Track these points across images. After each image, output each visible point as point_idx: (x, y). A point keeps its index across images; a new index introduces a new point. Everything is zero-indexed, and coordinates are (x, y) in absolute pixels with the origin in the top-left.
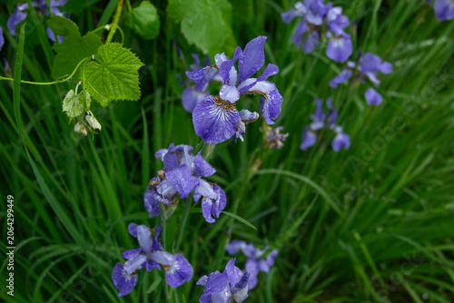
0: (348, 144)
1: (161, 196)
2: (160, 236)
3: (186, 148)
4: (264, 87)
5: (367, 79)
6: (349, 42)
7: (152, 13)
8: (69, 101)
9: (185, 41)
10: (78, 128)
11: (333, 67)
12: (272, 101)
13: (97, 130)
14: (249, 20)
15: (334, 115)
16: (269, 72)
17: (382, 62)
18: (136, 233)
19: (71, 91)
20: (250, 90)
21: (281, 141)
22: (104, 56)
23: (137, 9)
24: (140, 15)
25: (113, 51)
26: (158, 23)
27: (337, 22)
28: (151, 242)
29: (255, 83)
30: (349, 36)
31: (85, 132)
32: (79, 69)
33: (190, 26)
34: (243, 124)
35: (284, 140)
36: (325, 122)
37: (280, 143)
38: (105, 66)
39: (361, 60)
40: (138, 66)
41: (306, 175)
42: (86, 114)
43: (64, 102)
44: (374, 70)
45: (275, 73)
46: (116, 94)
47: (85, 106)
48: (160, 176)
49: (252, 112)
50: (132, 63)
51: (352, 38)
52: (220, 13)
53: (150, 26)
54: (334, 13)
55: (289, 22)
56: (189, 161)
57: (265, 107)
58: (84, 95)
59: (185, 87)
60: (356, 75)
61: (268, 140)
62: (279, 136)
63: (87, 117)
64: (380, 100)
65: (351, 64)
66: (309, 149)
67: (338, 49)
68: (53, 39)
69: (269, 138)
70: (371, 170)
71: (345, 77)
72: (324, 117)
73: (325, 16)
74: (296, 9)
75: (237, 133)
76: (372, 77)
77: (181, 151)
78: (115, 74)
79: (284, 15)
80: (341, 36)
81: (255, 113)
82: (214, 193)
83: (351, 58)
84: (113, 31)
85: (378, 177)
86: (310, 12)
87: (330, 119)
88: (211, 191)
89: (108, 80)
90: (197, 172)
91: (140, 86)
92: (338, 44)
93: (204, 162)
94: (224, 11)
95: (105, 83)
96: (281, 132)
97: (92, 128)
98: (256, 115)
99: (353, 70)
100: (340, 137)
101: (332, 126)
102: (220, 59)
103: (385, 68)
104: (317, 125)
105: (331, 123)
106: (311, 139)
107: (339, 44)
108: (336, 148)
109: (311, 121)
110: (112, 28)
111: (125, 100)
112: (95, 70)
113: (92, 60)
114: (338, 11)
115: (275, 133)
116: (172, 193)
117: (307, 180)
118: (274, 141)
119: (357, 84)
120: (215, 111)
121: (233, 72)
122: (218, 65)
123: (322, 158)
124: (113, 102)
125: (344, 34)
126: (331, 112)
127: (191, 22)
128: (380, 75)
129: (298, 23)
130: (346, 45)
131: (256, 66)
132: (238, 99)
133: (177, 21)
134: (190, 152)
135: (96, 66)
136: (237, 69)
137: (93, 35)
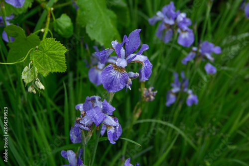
0: (197, 101)
1: (84, 125)
2: (82, 156)
3: (97, 98)
4: (141, 58)
5: (205, 58)
6: (192, 34)
7: (68, 22)
8: (25, 73)
9: (89, 38)
10: (30, 89)
11: (184, 52)
12: (146, 67)
13: (42, 90)
14: (127, 25)
15: (186, 82)
16: (143, 49)
17: (215, 47)
18: (66, 156)
19: (27, 67)
20: (133, 60)
21: (153, 96)
22: (44, 46)
23: (59, 19)
24: (61, 23)
25: (49, 43)
26: (72, 27)
27: (184, 22)
28: (76, 161)
29: (135, 56)
30: (191, 30)
31: (35, 92)
32: (29, 55)
33: (91, 28)
34: (130, 79)
35: (155, 95)
36: (181, 87)
37: (152, 97)
38: (44, 52)
39: (201, 45)
40: (65, 52)
41: (171, 122)
42: (36, 80)
43: (22, 73)
44: (209, 52)
45: (147, 49)
46: (52, 69)
47: (35, 76)
48: (82, 115)
49: (135, 73)
50: (61, 50)
51: (193, 32)
52: (110, 20)
53: (68, 29)
54: (181, 16)
55: (153, 24)
56: (99, 105)
57: (142, 70)
58: (34, 69)
59: (90, 68)
60: (198, 56)
61: (145, 96)
62: (152, 93)
63: (36, 82)
64: (215, 71)
65: (195, 49)
66: (172, 105)
67: (185, 39)
68: (7, 40)
69: (145, 95)
70: (214, 120)
71: (192, 57)
72: (180, 84)
73: (175, 19)
74: (157, 16)
75: (127, 85)
76: (209, 56)
77: (94, 100)
78: (51, 57)
79: (150, 20)
80: (186, 31)
81: (137, 73)
82: (115, 123)
83: (194, 45)
84: (46, 33)
85: (219, 123)
86: (166, 17)
87: (184, 85)
88: (113, 121)
89: (47, 60)
90: (105, 110)
91: (66, 63)
92: (184, 35)
93: (108, 104)
94: (112, 19)
95: (45, 63)
96: (153, 90)
97: (39, 89)
98: (137, 74)
99: (196, 52)
100: (191, 97)
101: (186, 90)
102: (115, 43)
103: (217, 50)
104: (176, 90)
105: (185, 87)
106: (172, 99)
107: (186, 36)
108: (189, 104)
109: (172, 88)
110: (45, 31)
111: (58, 72)
112: (39, 55)
113: (36, 49)
114: (183, 15)
115: (149, 91)
116: (90, 123)
117: (172, 126)
118: (149, 96)
119: (199, 61)
120: (114, 73)
121: (123, 51)
122: (114, 47)
123: (181, 112)
124: (50, 73)
125: (189, 29)
126: (184, 81)
127: (91, 26)
128: (214, 55)
129: (159, 24)
130: (190, 36)
131: (136, 46)
132: (126, 65)
133: (83, 26)
134: (99, 100)
135: (39, 52)
136: (125, 49)
137: (34, 35)
